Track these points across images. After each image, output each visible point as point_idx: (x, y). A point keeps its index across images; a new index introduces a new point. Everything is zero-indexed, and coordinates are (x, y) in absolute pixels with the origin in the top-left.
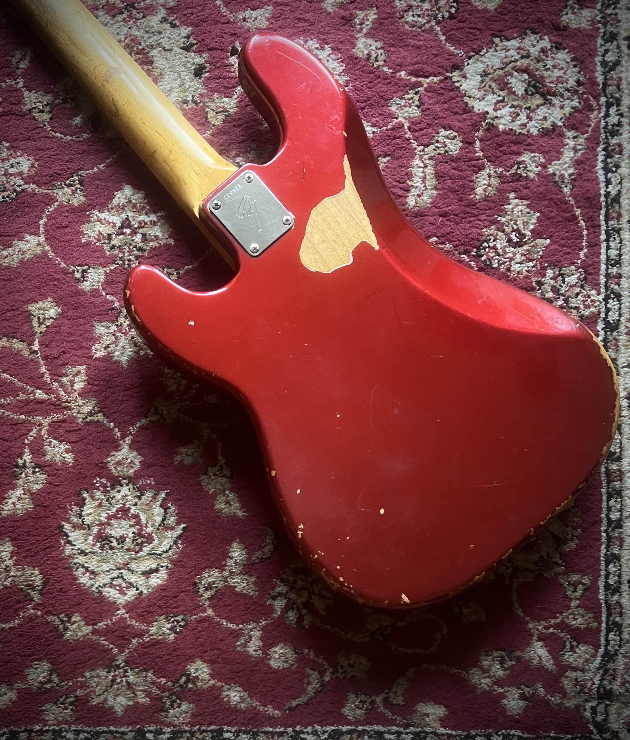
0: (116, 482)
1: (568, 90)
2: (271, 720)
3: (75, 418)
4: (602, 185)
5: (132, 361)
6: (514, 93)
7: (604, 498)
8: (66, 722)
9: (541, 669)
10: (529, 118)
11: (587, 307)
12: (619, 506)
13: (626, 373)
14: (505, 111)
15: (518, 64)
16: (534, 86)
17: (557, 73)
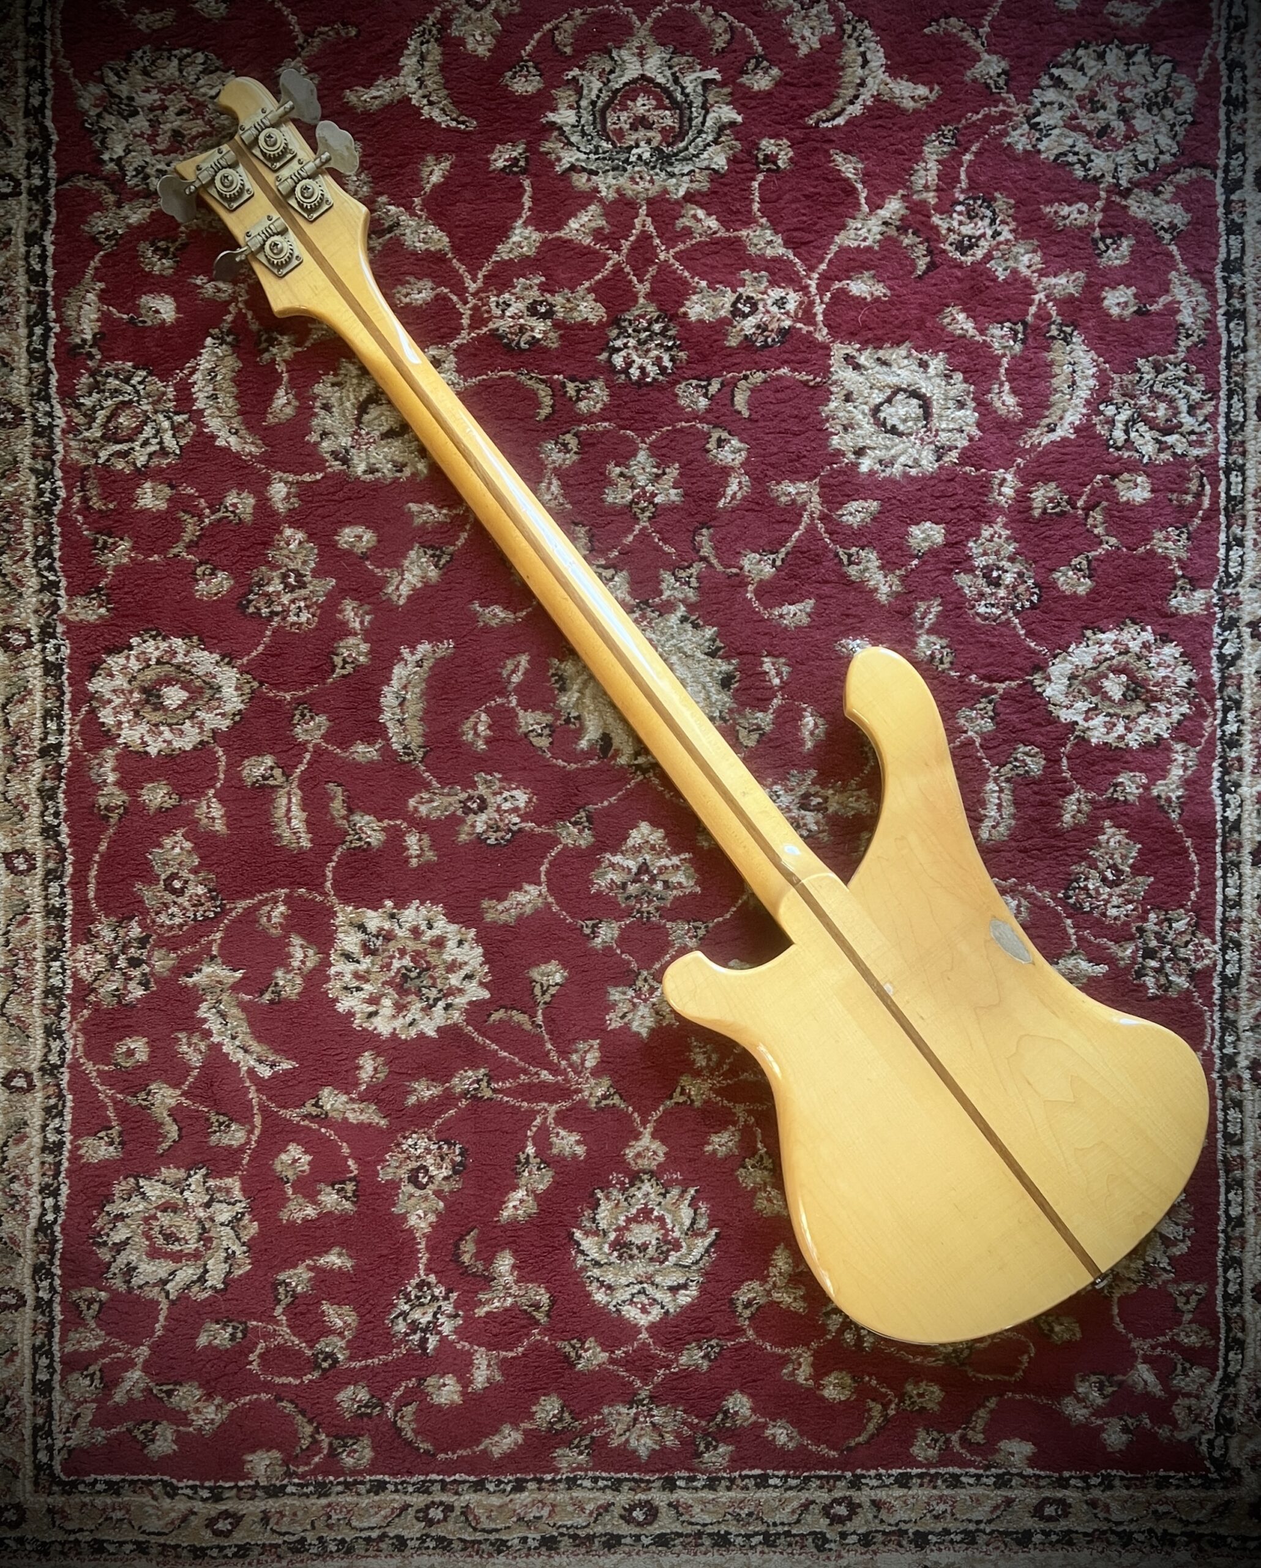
0: (635, 1178)
1: (1176, 694)
2: (827, 1463)
3: (587, 1102)
4: (1219, 809)
5: (653, 1031)
6: (1110, 699)
7: (1223, 1190)
8: (580, 1468)
9: (1147, 1395)
10: (1128, 729)
11: (1199, 958)
12: (1239, 1199)
13: (1248, 1038)
14: (1099, 721)
15: (1115, 662)
16: (1134, 690)
17: (1163, 672)
